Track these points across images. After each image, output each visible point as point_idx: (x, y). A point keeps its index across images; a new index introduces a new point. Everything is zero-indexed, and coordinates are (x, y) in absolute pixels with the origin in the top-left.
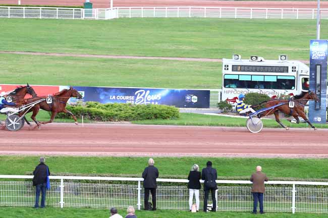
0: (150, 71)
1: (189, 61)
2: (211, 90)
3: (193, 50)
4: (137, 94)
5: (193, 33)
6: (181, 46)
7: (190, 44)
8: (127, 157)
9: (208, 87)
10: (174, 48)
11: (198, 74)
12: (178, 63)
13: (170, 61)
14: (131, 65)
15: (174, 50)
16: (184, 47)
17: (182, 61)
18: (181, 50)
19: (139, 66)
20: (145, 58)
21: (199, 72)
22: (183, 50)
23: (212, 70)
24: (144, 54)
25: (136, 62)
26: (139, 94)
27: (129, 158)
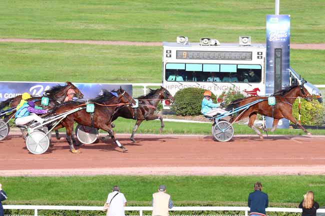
0: (50, 59)
1: (103, 45)
2: (133, 85)
3: (109, 30)
4: (33, 90)
5: (109, 7)
6: (92, 25)
7: (105, 21)
8: (19, 177)
9: (130, 81)
10: (82, 27)
11: (116, 62)
12: (89, 48)
13: (77, 45)
14: (23, 51)
15: (83, 30)
16: (96, 27)
17: (93, 46)
18: (92, 30)
19: (36, 52)
20: (43, 41)
21: (116, 59)
22: (96, 30)
23: (134, 57)
24: (42, 36)
25: (31, 47)
26: (35, 91)
27: (22, 177)
